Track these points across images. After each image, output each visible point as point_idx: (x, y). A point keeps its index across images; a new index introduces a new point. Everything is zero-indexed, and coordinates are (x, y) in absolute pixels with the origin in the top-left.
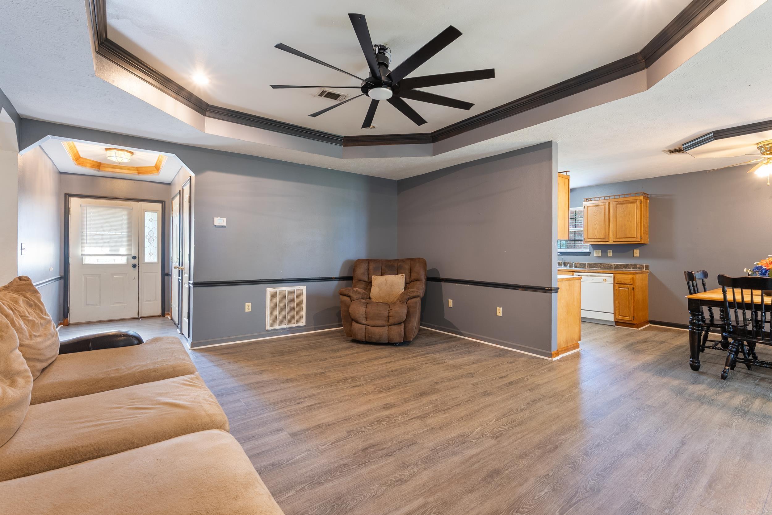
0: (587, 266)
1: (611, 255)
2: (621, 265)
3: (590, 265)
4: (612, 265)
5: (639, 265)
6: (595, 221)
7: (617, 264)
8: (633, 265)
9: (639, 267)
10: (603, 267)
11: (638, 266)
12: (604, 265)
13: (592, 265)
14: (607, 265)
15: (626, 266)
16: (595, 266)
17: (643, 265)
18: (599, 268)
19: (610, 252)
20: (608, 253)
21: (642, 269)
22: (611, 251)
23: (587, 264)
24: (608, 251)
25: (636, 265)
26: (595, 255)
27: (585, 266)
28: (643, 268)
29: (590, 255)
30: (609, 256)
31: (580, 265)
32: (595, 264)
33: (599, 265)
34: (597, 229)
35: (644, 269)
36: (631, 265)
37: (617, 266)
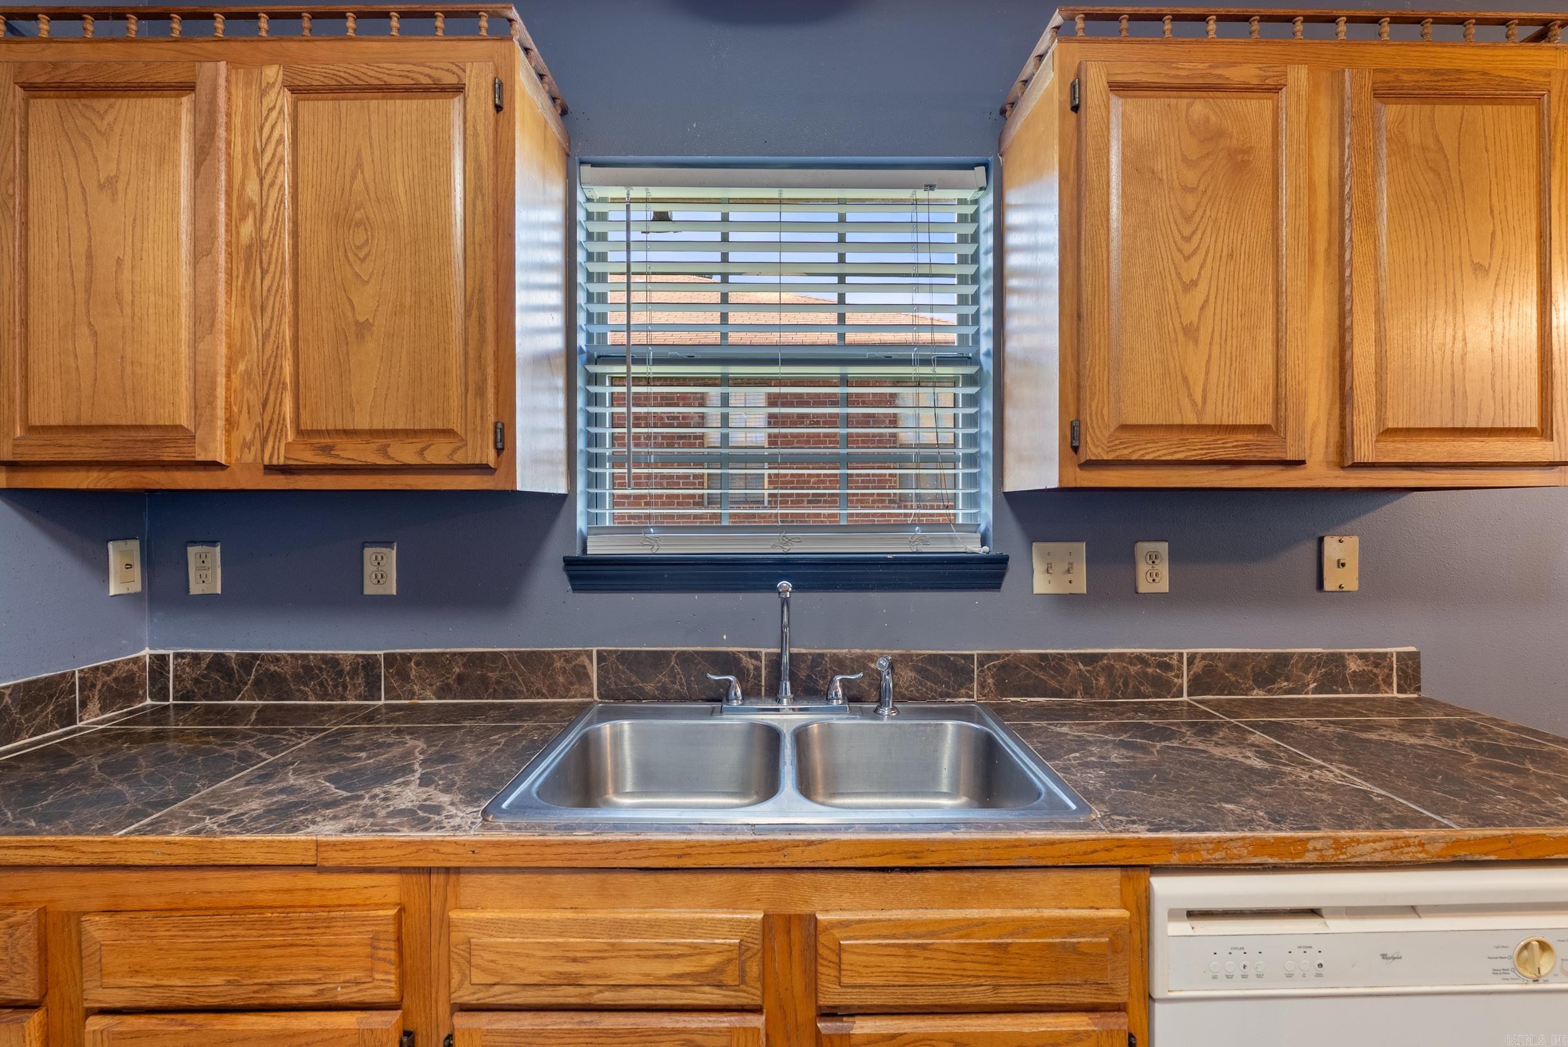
0: (982, 686)
1: (1163, 586)
2: (1237, 662)
3: (1003, 667)
4: (1167, 667)
5: (1363, 656)
6: (1188, 249)
7: (1205, 656)
8: (1320, 656)
9: (1362, 673)
10: (1102, 681)
11: (1353, 666)
12: (1109, 669)
13: (1017, 667)
14: (1133, 669)
15: (1272, 668)
16: (1041, 675)
17: (1386, 654)
18: (1073, 694)
19: (1154, 558)
20: (1143, 568)
21: (1377, 689)
22: (1163, 547)
23: (985, 659)
24: (1144, 548)
25: (1338, 660)
26: (1041, 584)
27: (961, 686)
28: (1388, 682)
29: (997, 587)
30: (1144, 587)
31: (920, 671)
32: (1044, 657)
33: (1072, 668)
34: (1204, 337)
35: (1390, 685)
36: (1309, 661)
37: (1209, 670)
